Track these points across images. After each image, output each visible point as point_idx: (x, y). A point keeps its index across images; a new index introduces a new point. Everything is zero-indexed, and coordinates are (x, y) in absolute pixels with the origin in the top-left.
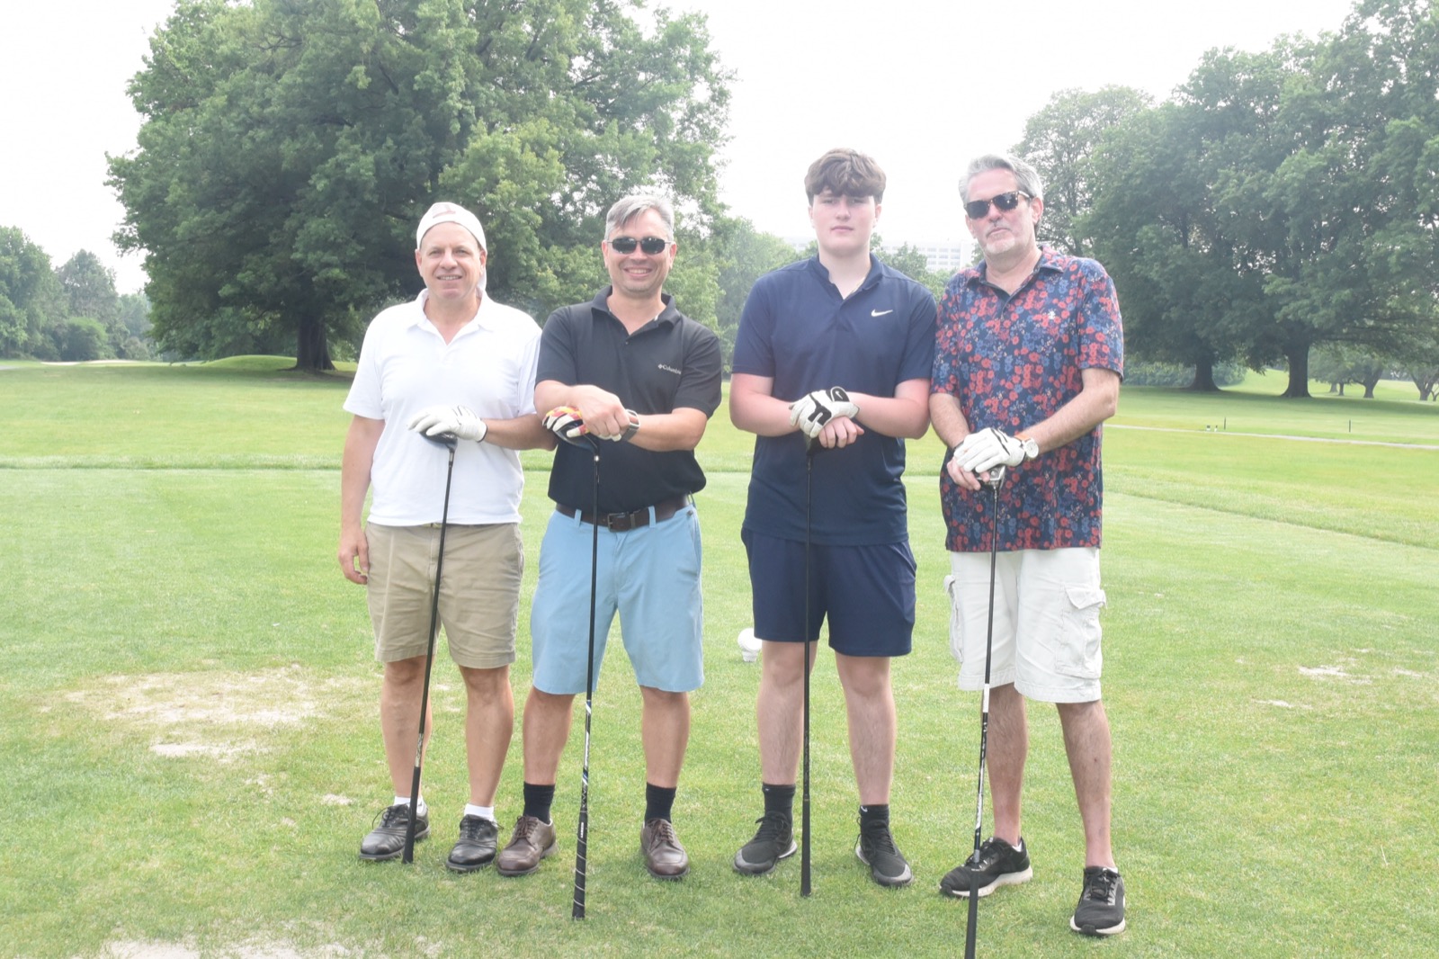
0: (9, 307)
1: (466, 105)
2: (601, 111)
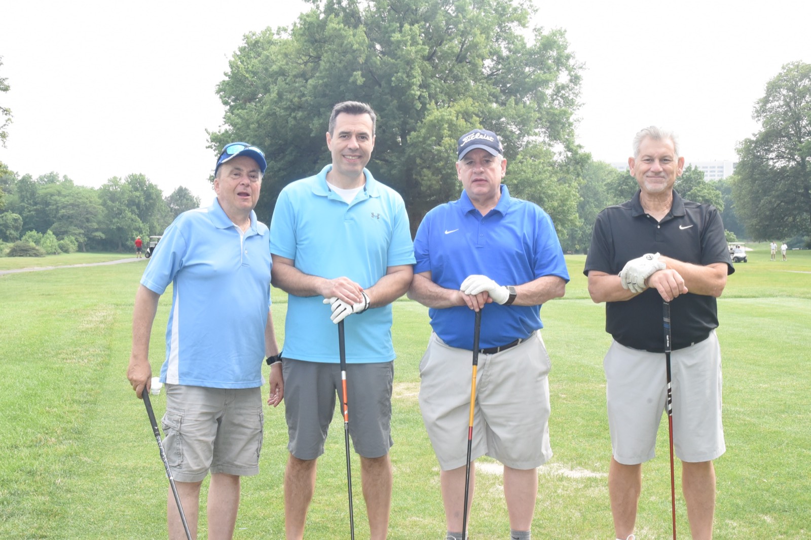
0: (138, 222)
1: (423, 92)
2: (503, 92)
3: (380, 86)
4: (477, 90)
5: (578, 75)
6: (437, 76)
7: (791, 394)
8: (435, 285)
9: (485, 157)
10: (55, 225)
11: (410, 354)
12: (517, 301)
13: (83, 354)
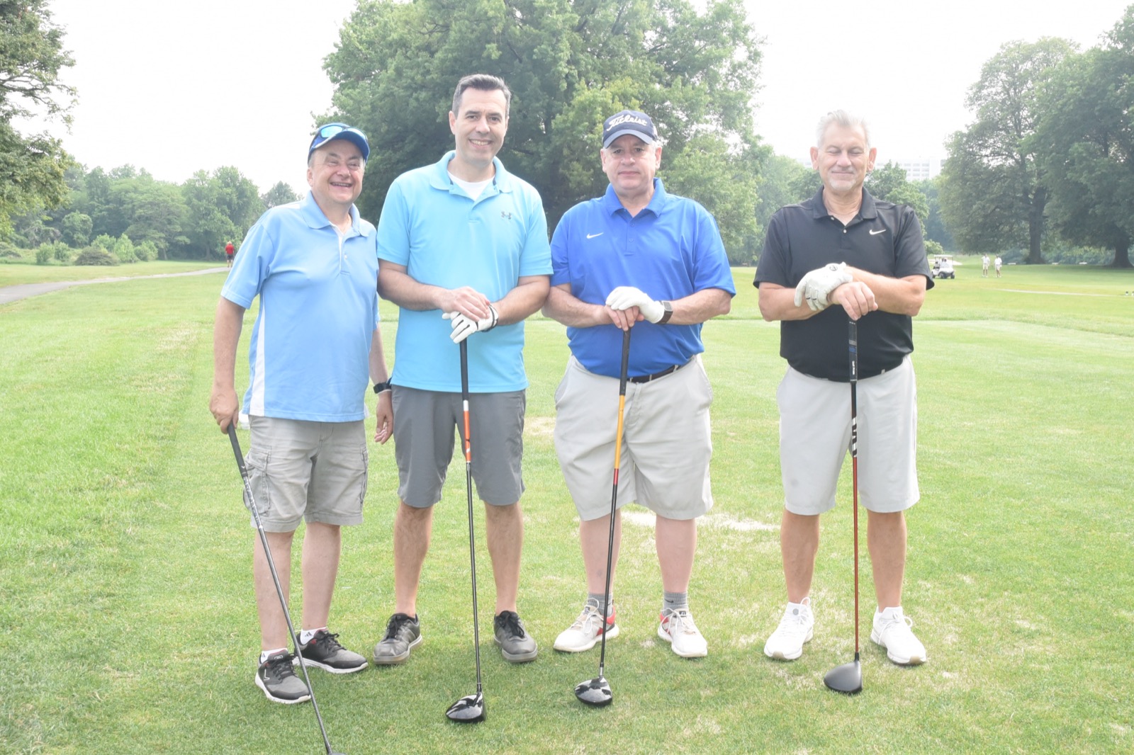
0: (230, 224)
1: (571, 69)
2: (667, 70)
3: (521, 61)
4: (637, 67)
5: (759, 50)
6: (589, 50)
7: (1000, 434)
8: (575, 299)
9: (636, 145)
10: (131, 228)
11: (551, 383)
12: (673, 319)
13: (160, 380)
